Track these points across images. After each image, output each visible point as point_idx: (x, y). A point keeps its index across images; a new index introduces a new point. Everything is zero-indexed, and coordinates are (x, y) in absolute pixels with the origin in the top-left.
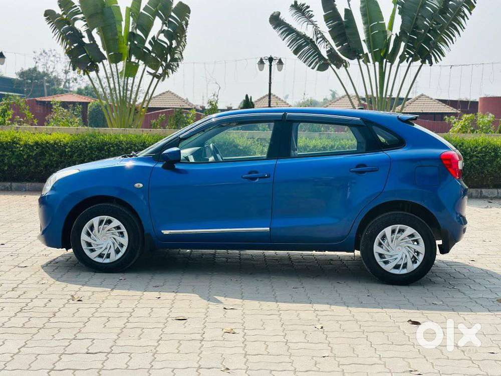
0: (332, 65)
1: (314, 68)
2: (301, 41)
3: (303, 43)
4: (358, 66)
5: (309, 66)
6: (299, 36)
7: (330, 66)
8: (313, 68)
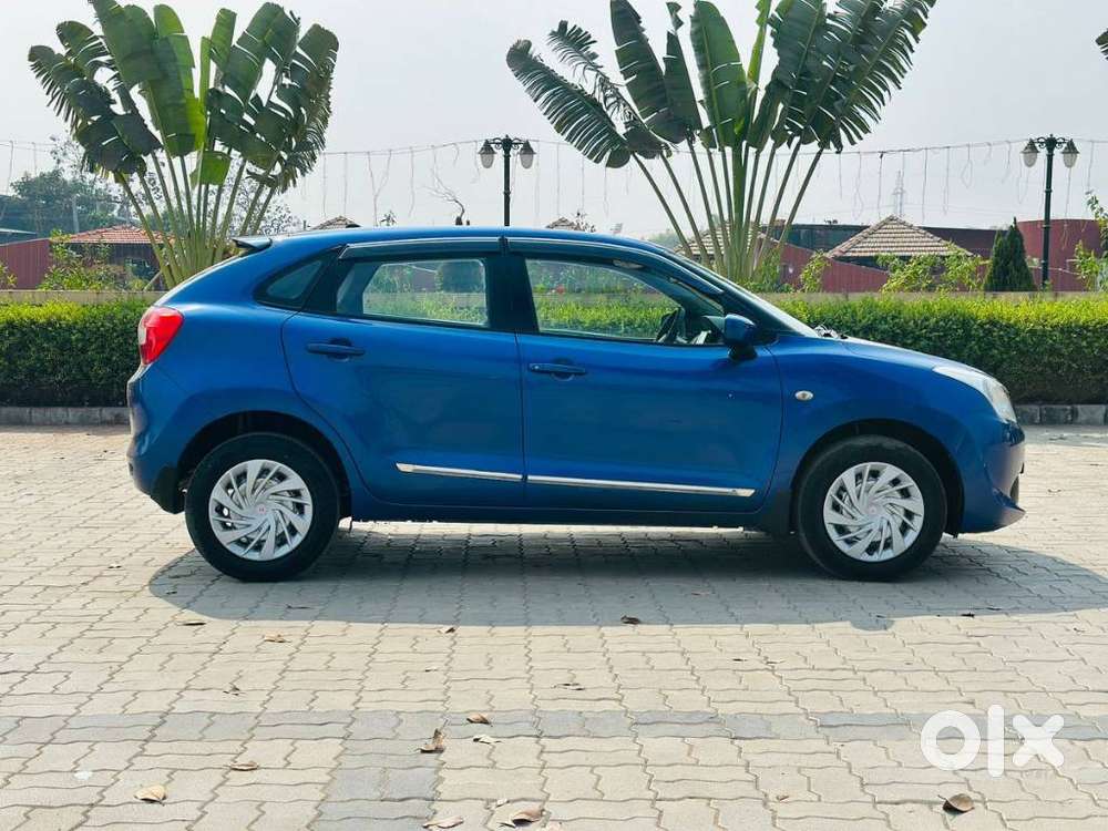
0: (637, 156)
1: (601, 160)
2: (572, 104)
3: (577, 108)
4: (691, 155)
5: (590, 157)
6: (570, 92)
7: (632, 157)
8: (597, 161)
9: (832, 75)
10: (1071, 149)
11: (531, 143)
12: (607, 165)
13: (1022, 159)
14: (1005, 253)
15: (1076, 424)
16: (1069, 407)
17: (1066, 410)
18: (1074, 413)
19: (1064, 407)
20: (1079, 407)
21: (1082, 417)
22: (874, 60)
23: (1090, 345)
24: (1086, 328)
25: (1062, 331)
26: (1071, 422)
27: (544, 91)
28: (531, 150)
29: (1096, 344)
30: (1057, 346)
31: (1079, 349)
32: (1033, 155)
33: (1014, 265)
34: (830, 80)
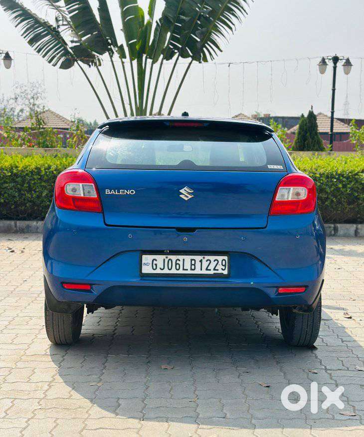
0: (79, 62)
1: (56, 64)
2: (40, 30)
3: (43, 32)
4: (111, 63)
5: (50, 62)
6: (37, 22)
7: (75, 62)
8: (54, 65)
9: (199, 14)
10: (348, 63)
11: (9, 53)
12: (61, 67)
13: (318, 69)
14: (305, 127)
15: (336, 236)
16: (333, 226)
17: (330, 227)
18: (336, 229)
19: (330, 225)
20: (339, 225)
21: (341, 232)
22: (225, 5)
23: (344, 186)
24: (343, 176)
25: (327, 177)
26: (334, 235)
27: (22, 21)
28: (10, 57)
29: (349, 186)
30: (324, 187)
31: (338, 189)
32: (324, 66)
33: (310, 134)
34: (197, 18)
